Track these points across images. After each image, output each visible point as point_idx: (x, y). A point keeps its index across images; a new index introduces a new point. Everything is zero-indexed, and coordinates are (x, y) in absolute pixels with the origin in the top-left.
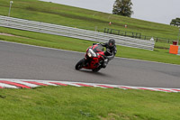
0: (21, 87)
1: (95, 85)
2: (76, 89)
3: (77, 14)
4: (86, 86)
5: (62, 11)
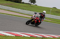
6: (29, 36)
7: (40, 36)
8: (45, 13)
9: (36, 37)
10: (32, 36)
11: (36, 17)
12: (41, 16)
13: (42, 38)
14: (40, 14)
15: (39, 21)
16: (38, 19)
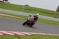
2: (44, 36)
3: (45, 11)
4: (47, 35)
6: (2, 34)
7: (12, 34)
8: (38, 16)
9: (9, 35)
10: (4, 34)
11: (31, 19)
12: (35, 18)
13: (15, 36)
14: (34, 16)
16: (33, 21)
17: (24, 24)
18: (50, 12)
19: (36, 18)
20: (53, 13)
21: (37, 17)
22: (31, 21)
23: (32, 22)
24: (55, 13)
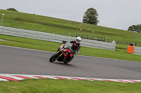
0: (11, 80)
1: (69, 78)
5: (43, 21)
11: (66, 48)
14: (71, 42)
15: (71, 55)
17: (52, 60)
18: (68, 25)
19: (76, 46)
20: (75, 26)
21: (79, 44)
22: (65, 52)
23: (69, 54)
24: (79, 28)
